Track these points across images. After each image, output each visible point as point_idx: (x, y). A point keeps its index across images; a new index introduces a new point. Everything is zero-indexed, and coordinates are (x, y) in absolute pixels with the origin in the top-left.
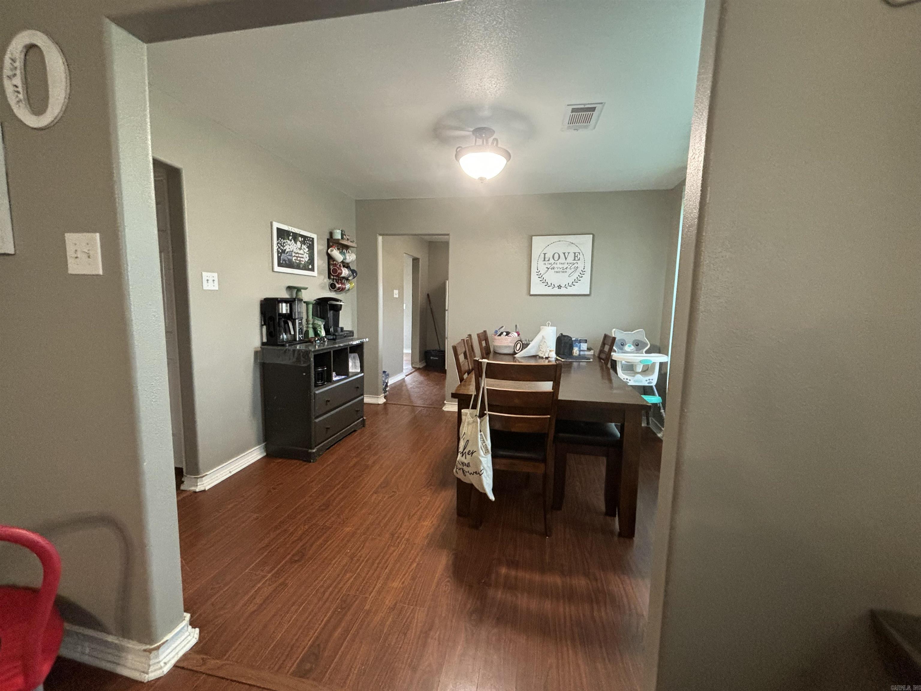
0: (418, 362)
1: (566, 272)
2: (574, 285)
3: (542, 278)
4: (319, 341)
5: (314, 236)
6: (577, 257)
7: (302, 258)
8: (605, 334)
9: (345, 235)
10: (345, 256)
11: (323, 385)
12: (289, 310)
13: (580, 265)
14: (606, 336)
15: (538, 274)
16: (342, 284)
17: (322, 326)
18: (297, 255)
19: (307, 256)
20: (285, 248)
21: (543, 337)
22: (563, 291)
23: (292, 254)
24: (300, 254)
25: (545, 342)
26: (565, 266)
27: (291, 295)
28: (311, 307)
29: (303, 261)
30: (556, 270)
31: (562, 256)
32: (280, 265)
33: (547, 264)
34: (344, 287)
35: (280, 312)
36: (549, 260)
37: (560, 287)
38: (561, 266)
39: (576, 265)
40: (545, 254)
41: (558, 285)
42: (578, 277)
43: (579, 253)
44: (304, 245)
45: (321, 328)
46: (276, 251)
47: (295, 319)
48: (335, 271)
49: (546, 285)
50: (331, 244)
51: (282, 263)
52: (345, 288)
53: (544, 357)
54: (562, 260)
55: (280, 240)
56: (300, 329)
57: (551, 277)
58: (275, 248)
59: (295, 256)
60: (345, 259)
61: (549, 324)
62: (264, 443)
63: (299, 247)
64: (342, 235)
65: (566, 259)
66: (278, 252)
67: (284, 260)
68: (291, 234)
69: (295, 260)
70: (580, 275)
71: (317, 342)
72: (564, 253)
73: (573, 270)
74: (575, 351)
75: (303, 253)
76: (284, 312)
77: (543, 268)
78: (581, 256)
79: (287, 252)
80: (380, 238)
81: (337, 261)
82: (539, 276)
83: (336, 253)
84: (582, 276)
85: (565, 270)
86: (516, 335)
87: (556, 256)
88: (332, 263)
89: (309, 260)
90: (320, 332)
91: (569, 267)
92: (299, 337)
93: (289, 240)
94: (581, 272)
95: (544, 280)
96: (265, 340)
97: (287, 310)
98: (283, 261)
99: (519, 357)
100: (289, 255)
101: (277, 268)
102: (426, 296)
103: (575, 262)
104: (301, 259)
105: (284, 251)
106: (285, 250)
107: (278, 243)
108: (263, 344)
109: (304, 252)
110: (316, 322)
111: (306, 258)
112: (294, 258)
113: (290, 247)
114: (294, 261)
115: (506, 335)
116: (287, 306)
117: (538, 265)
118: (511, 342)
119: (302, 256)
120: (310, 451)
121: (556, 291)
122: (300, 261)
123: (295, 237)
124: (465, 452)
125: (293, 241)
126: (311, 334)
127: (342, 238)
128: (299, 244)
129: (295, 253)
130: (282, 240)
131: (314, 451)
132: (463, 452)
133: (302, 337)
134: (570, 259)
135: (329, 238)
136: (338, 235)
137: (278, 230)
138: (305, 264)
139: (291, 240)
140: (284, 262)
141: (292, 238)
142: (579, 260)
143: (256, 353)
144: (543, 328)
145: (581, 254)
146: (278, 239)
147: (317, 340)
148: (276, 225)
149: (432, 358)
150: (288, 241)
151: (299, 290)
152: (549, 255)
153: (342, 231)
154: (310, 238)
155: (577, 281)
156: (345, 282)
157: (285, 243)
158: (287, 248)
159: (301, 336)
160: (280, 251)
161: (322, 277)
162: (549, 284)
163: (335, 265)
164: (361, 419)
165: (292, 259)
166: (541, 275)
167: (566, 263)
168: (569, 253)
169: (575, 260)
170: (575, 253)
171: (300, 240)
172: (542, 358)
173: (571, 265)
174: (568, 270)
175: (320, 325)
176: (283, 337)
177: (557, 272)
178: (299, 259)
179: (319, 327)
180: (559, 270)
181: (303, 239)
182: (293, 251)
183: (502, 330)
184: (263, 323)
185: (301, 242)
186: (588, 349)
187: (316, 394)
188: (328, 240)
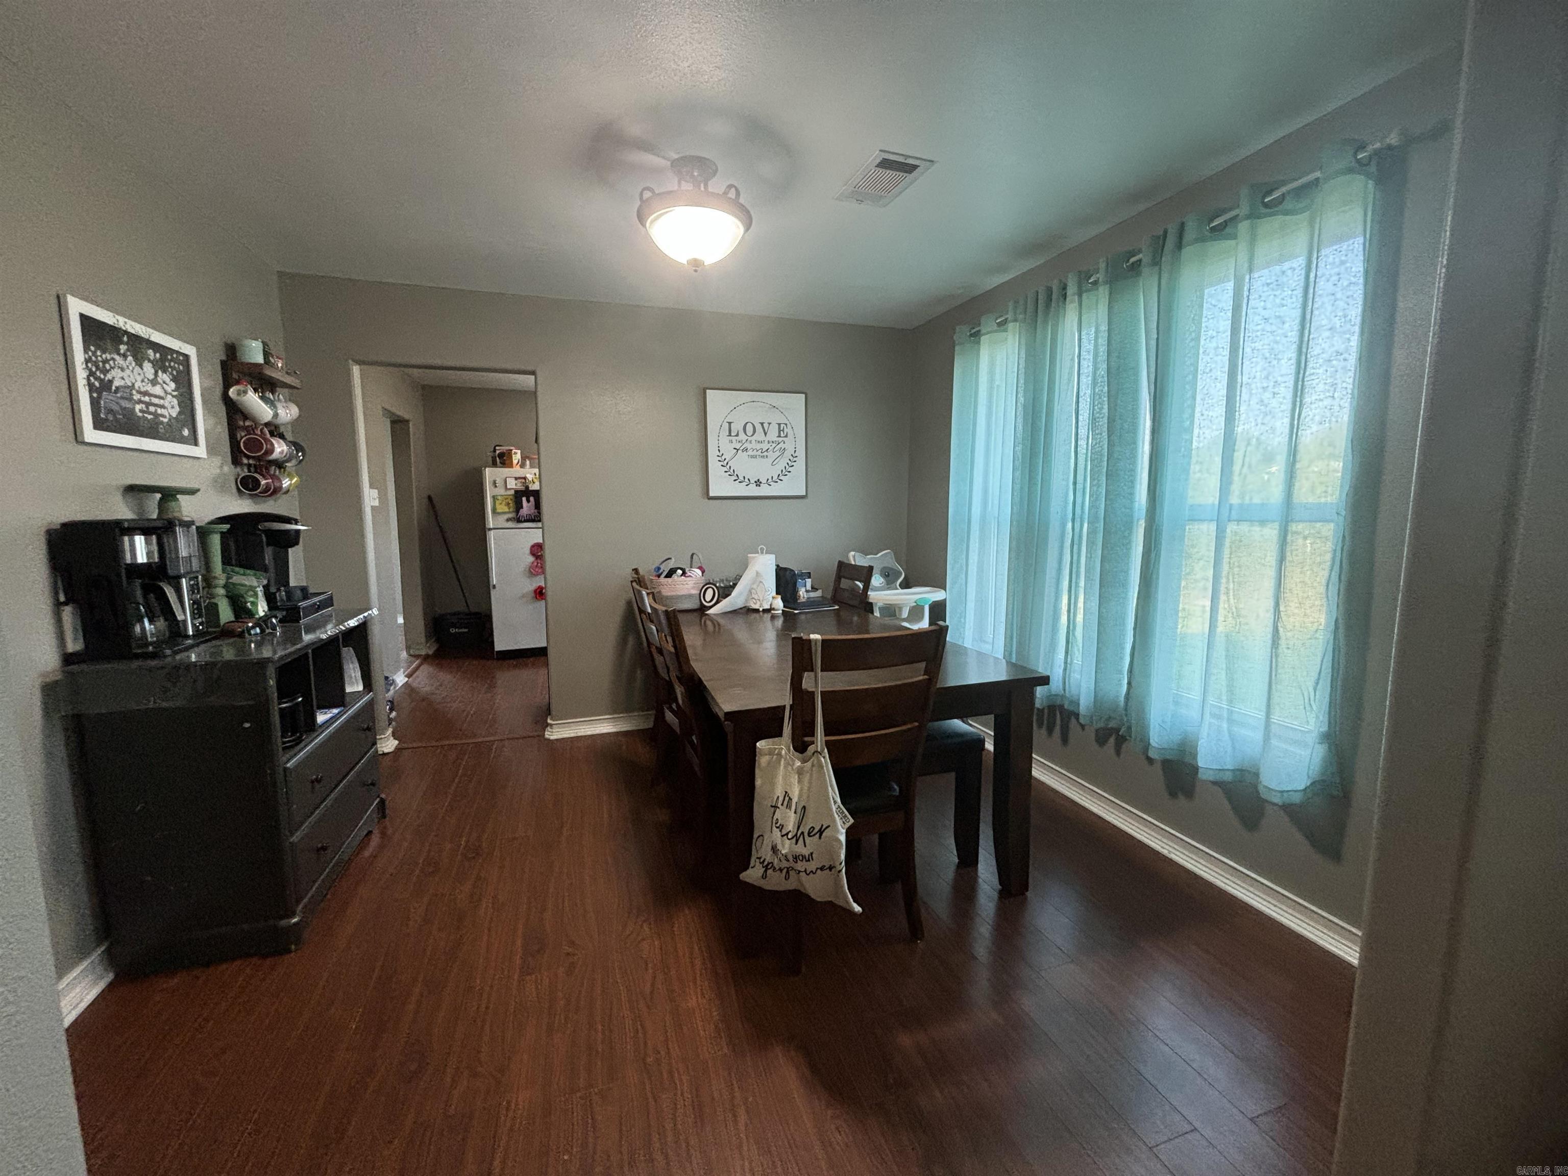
0: (423, 640)
1: (767, 456)
2: (781, 480)
3: (728, 467)
4: (258, 630)
5: (190, 350)
6: (783, 431)
7: (162, 407)
8: (840, 562)
9: (273, 357)
10: (275, 407)
11: (298, 741)
12: (156, 555)
13: (789, 445)
14: (841, 564)
15: (719, 459)
16: (273, 477)
17: (260, 591)
18: (147, 399)
19: (175, 402)
20: (109, 377)
21: (757, 573)
22: (764, 491)
23: (131, 394)
24: (156, 396)
25: (761, 582)
26: (765, 446)
27: (141, 509)
28: (216, 541)
29: (164, 416)
30: (750, 453)
31: (758, 427)
32: (99, 424)
33: (734, 441)
34: (277, 484)
35: (128, 560)
36: (737, 435)
37: (758, 483)
38: (759, 446)
39: (781, 445)
40: (730, 423)
41: (756, 480)
42: (787, 467)
43: (786, 424)
44: (164, 372)
45: (256, 595)
46: (85, 382)
47: (178, 578)
48: (254, 445)
49: (735, 480)
50: (235, 376)
51: (106, 420)
52: (281, 487)
53: (761, 609)
54: (759, 435)
55: (94, 353)
56: (194, 603)
57: (744, 465)
58: (81, 375)
59: (140, 402)
60: (276, 415)
61: (762, 549)
62: (98, 946)
63: (151, 377)
64: (266, 354)
65: (765, 434)
66: (90, 386)
67: (110, 411)
68: (125, 339)
69: (141, 411)
70: (790, 462)
71: (252, 632)
72: (762, 424)
73: (778, 454)
74: (801, 593)
75: (162, 394)
76: (142, 558)
77: (728, 450)
78: (788, 430)
79: (117, 388)
80: (356, 370)
81: (254, 420)
82: (722, 463)
83: (252, 400)
84: (793, 464)
85: (765, 454)
86: (699, 572)
87: (749, 428)
88: (241, 423)
89: (180, 413)
90: (254, 604)
91: (771, 448)
92: (193, 625)
93: (119, 354)
94: (791, 458)
95: (732, 471)
96: (74, 645)
97: (149, 554)
98: (107, 414)
99: (714, 614)
100: (122, 398)
101: (91, 434)
102: (426, 501)
103: (780, 439)
104: (159, 411)
105: (106, 386)
106: (111, 382)
107: (87, 361)
108: (68, 659)
109: (166, 392)
110: (236, 579)
111: (173, 407)
112: (138, 407)
113: (125, 374)
114: (140, 414)
115: (681, 576)
116: (147, 543)
117: (717, 442)
118: (693, 588)
119: (161, 402)
120: (283, 923)
121: (753, 491)
122: (156, 415)
123: (138, 346)
124: (803, 833)
125: (130, 358)
126: (226, 614)
127: (267, 361)
128: (148, 368)
129: (139, 392)
130: (99, 353)
131: (295, 920)
132: (796, 835)
133: (201, 624)
134: (773, 434)
135: (224, 358)
136: (254, 353)
137: (84, 318)
138: (169, 424)
139: (125, 356)
140: (111, 417)
141: (128, 350)
142: (786, 436)
143: (49, 690)
144: (754, 558)
145: (789, 426)
146: (86, 350)
147: (253, 627)
148: (76, 307)
149: (453, 630)
150: (117, 357)
151: (168, 495)
152: (737, 427)
153: (265, 344)
154: (177, 352)
155: (785, 472)
156: (277, 472)
157: (105, 361)
158: (118, 378)
159: (197, 622)
160: (97, 384)
161: (217, 461)
162: (741, 478)
163: (249, 430)
164: (378, 800)
165: (134, 408)
166: (725, 462)
167: (766, 441)
168: (770, 424)
169: (779, 436)
170: (779, 425)
171: (152, 358)
172: (757, 611)
173: (774, 445)
174: (770, 453)
175: (252, 588)
176: (143, 629)
177: (752, 457)
178: (152, 409)
179: (251, 593)
180: (755, 453)
181: (158, 355)
182: (133, 384)
183: (672, 564)
184: (62, 598)
185: (154, 363)
186: (812, 588)
187: (289, 768)
188: (223, 364)
